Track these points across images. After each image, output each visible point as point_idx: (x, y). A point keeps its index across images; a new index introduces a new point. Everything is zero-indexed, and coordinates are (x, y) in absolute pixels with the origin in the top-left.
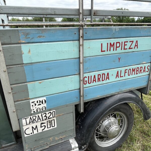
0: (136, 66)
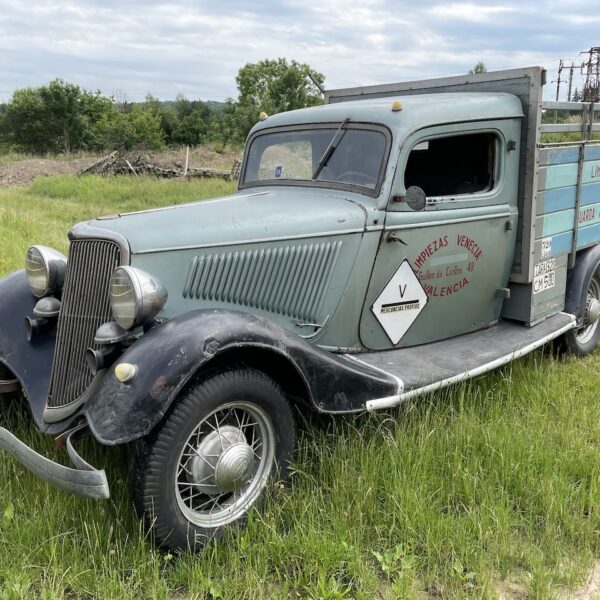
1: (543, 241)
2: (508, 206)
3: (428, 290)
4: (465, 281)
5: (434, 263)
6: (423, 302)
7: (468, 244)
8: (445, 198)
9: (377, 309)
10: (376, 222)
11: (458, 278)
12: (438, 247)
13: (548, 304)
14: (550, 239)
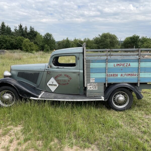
0: (130, 73)
1: (91, 79)
2: (79, 70)
3: (59, 83)
4: (68, 83)
5: (59, 78)
6: (58, 85)
7: (67, 76)
8: (61, 67)
9: (48, 84)
10: (46, 70)
11: (66, 83)
12: (60, 75)
13: (95, 93)
14: (94, 79)
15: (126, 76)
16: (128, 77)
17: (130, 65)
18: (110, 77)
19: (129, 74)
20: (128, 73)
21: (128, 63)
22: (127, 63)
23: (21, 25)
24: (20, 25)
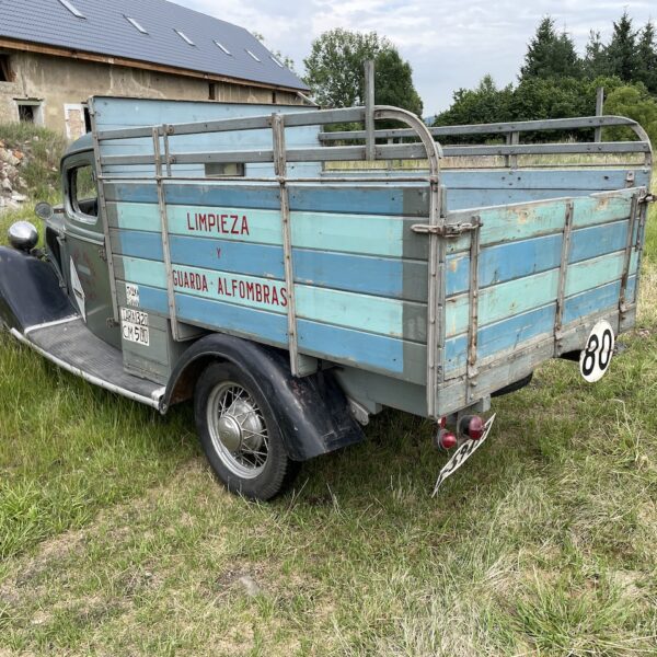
0: (254, 280)
1: (127, 285)
3: (83, 289)
13: (146, 363)
14: (135, 287)
15: (237, 291)
16: (245, 301)
17: (246, 228)
18: (184, 289)
19: (250, 288)
20: (245, 278)
21: (240, 212)
22: (234, 211)
23: (628, 20)
24: (624, 19)
